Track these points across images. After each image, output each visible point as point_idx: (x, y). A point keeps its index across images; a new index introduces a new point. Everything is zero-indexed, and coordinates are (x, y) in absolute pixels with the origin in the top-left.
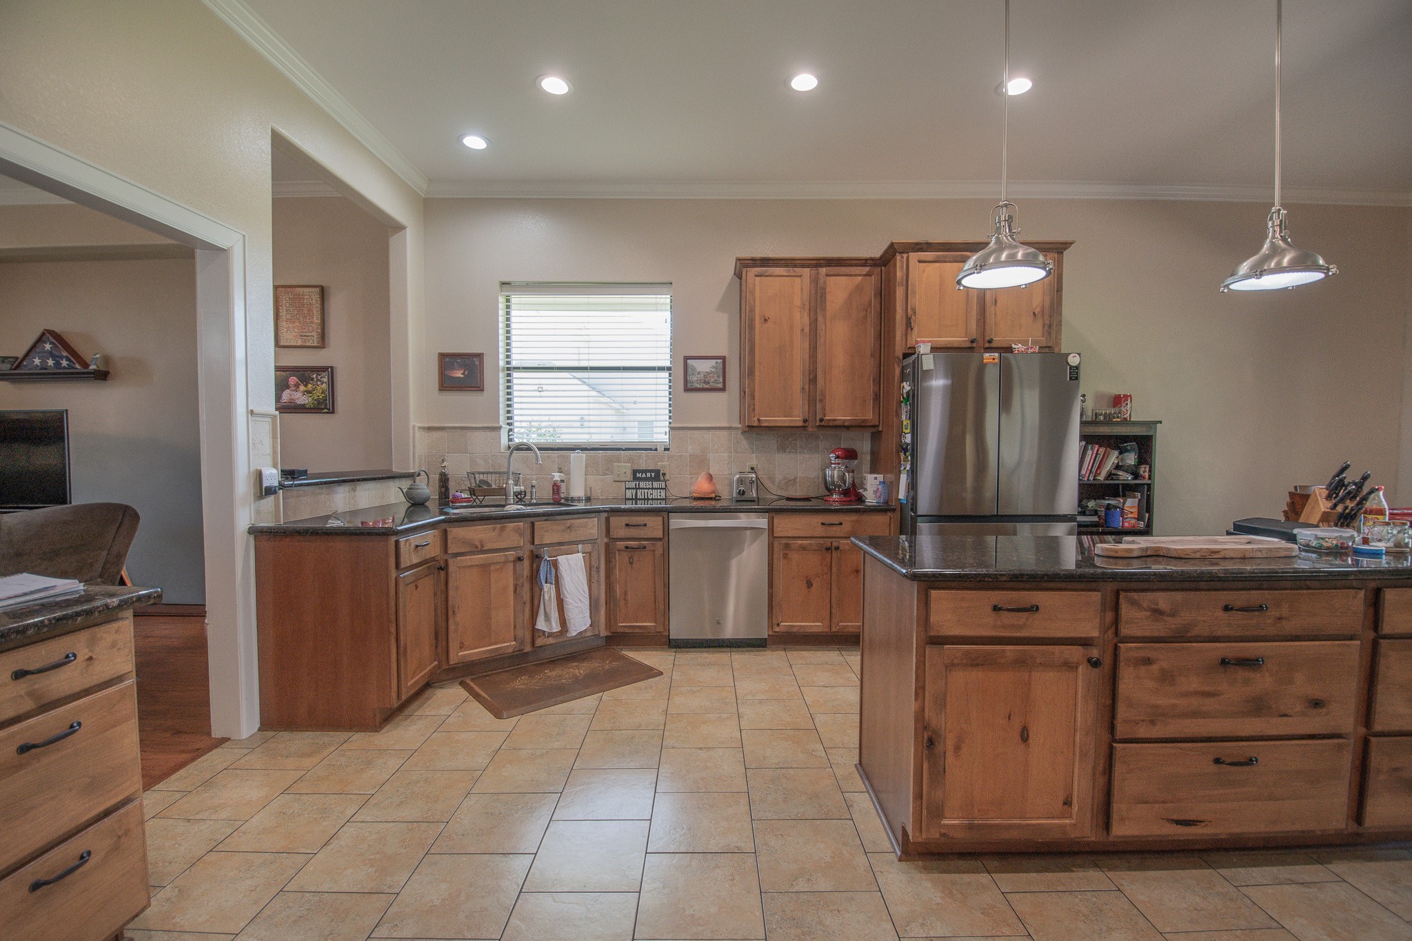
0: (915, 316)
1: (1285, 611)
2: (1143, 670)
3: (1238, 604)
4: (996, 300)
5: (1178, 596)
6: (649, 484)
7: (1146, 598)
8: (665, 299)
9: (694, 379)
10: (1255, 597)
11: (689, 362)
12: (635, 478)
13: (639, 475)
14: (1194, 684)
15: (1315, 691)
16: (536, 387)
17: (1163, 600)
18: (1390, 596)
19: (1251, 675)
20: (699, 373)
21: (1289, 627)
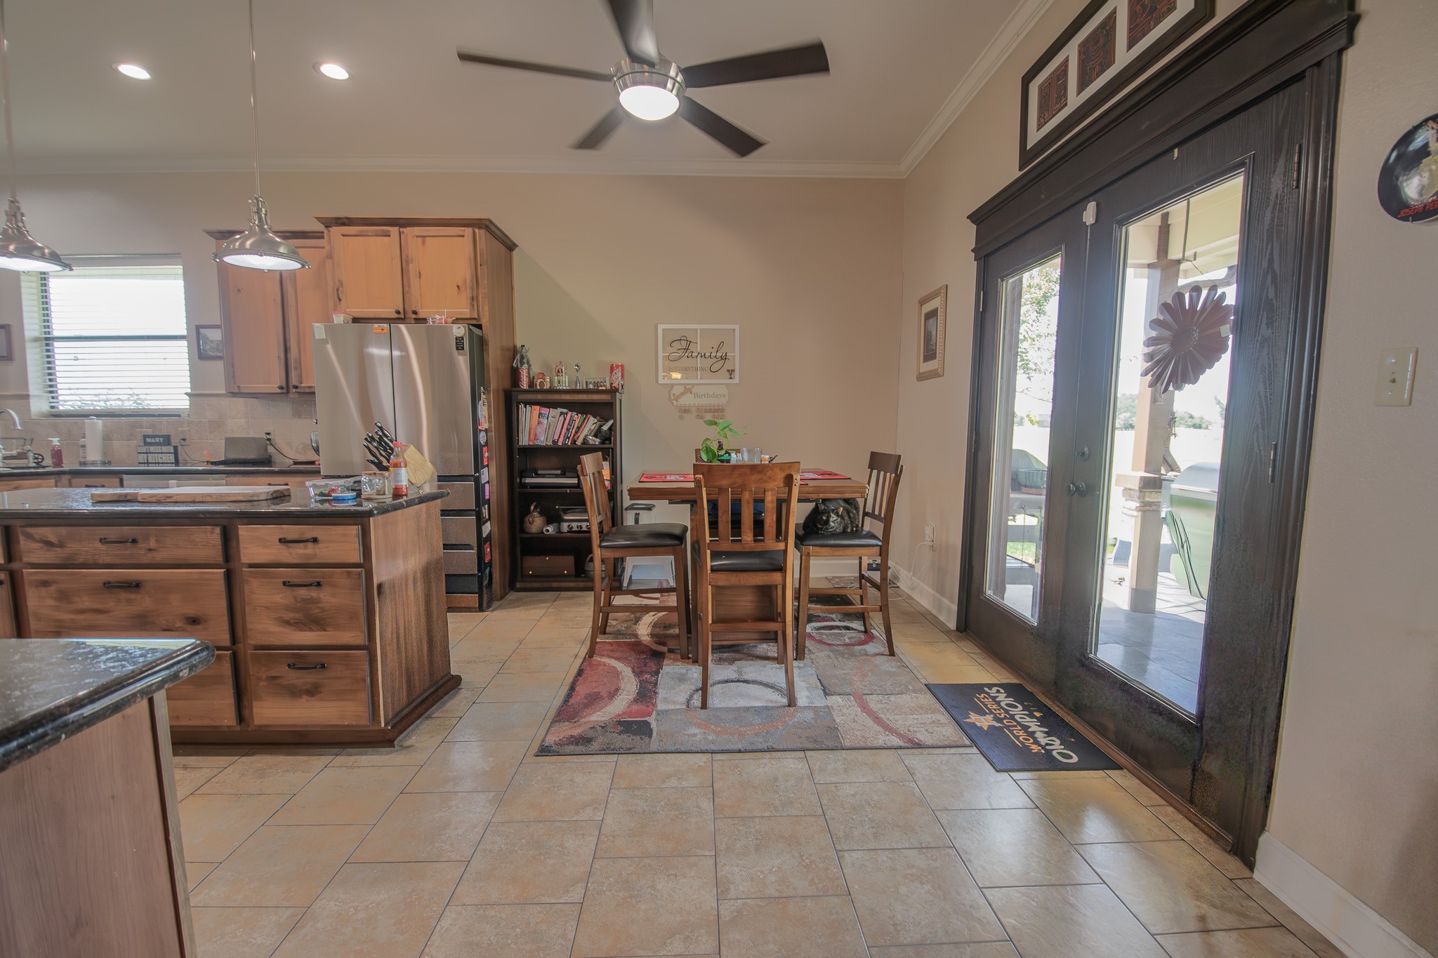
0: (342, 287)
1: (152, 544)
2: (43, 591)
3: (112, 537)
4: (420, 273)
5: (63, 531)
6: (158, 449)
7: (39, 532)
8: (179, 269)
9: (208, 347)
10: (128, 531)
11: (202, 331)
12: (146, 444)
13: (148, 440)
14: (86, 602)
15: (191, 611)
16: (72, 357)
17: (50, 533)
18: (244, 531)
19: (132, 596)
20: (212, 342)
21: (158, 557)
